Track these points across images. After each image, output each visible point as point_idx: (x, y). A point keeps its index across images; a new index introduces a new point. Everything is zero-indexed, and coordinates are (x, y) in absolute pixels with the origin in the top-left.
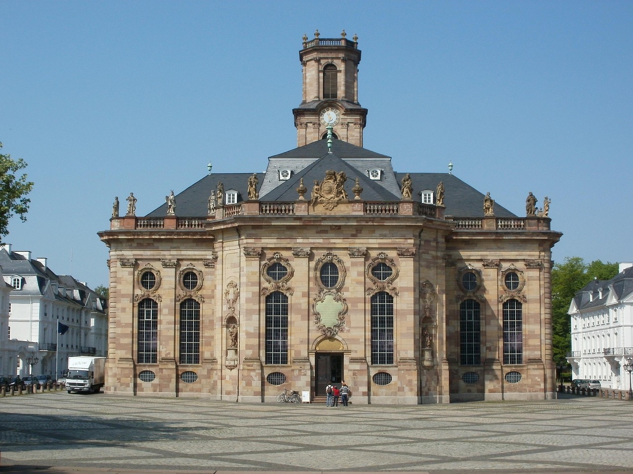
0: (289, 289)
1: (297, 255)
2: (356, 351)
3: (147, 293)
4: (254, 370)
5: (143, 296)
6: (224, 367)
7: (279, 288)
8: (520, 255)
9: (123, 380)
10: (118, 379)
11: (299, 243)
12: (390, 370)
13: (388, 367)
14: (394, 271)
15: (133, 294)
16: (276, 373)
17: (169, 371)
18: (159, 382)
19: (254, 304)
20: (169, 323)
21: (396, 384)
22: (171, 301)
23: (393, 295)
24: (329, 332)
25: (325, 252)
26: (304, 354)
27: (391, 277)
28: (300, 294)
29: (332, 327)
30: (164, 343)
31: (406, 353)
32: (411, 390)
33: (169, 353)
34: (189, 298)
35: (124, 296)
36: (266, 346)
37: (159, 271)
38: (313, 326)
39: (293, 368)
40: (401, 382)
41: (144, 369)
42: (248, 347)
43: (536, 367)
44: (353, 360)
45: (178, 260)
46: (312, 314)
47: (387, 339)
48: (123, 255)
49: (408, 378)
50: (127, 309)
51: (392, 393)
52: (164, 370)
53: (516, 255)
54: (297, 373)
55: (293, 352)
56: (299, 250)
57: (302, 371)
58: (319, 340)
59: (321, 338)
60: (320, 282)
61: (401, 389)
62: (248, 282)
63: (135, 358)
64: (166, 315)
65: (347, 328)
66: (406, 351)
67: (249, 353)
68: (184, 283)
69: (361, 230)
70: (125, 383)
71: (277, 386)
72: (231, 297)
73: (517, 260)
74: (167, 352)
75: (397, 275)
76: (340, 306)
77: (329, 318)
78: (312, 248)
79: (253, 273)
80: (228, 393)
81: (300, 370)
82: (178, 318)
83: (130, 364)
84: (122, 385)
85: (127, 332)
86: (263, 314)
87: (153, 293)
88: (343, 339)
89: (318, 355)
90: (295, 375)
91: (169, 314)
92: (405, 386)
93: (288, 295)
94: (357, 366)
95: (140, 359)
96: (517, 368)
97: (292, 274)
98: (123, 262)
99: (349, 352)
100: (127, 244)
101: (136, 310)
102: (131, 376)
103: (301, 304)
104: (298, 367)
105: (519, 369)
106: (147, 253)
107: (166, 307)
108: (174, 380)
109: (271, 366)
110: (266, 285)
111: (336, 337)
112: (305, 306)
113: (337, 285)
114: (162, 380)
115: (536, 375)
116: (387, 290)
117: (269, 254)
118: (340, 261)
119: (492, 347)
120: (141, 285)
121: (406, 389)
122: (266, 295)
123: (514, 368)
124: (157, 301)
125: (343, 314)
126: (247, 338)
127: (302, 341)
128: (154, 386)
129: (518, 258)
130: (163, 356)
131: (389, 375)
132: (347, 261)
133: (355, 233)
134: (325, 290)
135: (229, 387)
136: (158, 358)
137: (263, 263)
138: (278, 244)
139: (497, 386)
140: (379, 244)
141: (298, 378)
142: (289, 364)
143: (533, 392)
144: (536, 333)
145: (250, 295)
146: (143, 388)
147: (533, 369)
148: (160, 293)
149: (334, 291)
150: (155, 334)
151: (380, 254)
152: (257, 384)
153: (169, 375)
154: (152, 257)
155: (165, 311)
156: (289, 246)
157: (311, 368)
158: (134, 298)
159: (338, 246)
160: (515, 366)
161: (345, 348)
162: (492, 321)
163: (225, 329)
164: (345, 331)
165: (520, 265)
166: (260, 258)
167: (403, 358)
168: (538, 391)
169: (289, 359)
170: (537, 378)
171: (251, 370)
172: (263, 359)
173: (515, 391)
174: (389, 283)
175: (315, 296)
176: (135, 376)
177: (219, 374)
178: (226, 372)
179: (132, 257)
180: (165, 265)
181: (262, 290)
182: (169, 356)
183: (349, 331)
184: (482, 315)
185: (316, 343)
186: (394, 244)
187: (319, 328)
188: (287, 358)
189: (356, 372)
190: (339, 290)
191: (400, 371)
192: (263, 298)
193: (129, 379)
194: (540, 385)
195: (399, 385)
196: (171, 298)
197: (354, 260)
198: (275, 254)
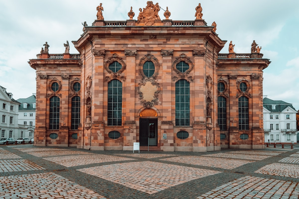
0: (122, 77)
1: (127, 55)
2: (166, 117)
3: (54, 93)
4: (99, 129)
5: (52, 94)
6: (85, 128)
7: (116, 76)
8: (248, 73)
9: (40, 138)
10: (37, 138)
11: (129, 48)
12: (188, 129)
13: (187, 127)
14: (190, 66)
15: (47, 94)
16: (114, 131)
17: (65, 133)
18: (59, 139)
19: (100, 87)
20: (65, 108)
21: (192, 138)
22: (66, 97)
23: (190, 81)
24: (149, 105)
25: (146, 53)
26: (132, 119)
27: (189, 70)
28: (130, 80)
29: (150, 102)
30: (62, 119)
31: (199, 118)
32: (202, 142)
33: (65, 124)
34: (76, 95)
35: (42, 94)
36: (108, 114)
37: (60, 82)
38: (138, 101)
39: (124, 128)
40: (196, 138)
41: (52, 132)
42: (96, 114)
43: (257, 131)
44: (164, 123)
45: (70, 76)
46: (138, 93)
47: (186, 110)
48: (41, 73)
49: (200, 134)
50: (43, 101)
51: (189, 144)
52: (62, 133)
53: (247, 73)
54: (128, 131)
55: (125, 118)
56: (129, 52)
57: (131, 130)
58: (142, 110)
59: (143, 109)
60: (143, 73)
61: (196, 142)
62: (96, 73)
63: (48, 126)
64: (64, 104)
65: (160, 103)
66: (198, 117)
67: (97, 118)
68: (74, 88)
69: (170, 39)
70: (41, 140)
71: (114, 140)
72: (88, 85)
73: (246, 76)
74: (64, 123)
75: (193, 68)
76: (155, 88)
77: (148, 96)
78: (137, 51)
79: (100, 67)
80: (86, 144)
81: (129, 129)
82: (70, 106)
83: (44, 130)
84: (39, 141)
85: (43, 113)
86: (106, 94)
87: (57, 93)
88: (157, 109)
89: (141, 120)
90: (126, 132)
91: (65, 103)
92: (198, 140)
93: (122, 81)
94: (166, 127)
95: (50, 127)
96: (246, 132)
97: (125, 68)
98: (41, 77)
99: (162, 117)
100: (43, 68)
101: (48, 102)
102: (44, 136)
103: (130, 87)
104: (128, 127)
105: (247, 132)
106: (54, 72)
107: (64, 100)
108: (67, 138)
109: (111, 127)
110: (108, 75)
111: (153, 108)
112: (133, 88)
113: (154, 75)
114: (61, 138)
115: (257, 136)
116: (186, 78)
117: (110, 55)
118: (156, 59)
119: (233, 121)
120: (51, 89)
121: (199, 141)
122: (108, 81)
123: (245, 132)
124: (59, 97)
125: (157, 94)
126: (95, 108)
127: (131, 111)
128: (57, 141)
129: (247, 74)
130: (62, 125)
131: (187, 132)
132: (160, 60)
133: (165, 41)
134: (146, 78)
135: (87, 141)
136: (60, 126)
137: (106, 60)
138: (115, 48)
139: (236, 141)
140: (181, 48)
141: (128, 134)
142: (122, 125)
143: (256, 144)
144: (257, 114)
145: (97, 81)
146: (51, 142)
147: (256, 132)
148: (61, 93)
149: (152, 78)
150: (58, 114)
151: (182, 55)
152: (101, 138)
153: (64, 135)
154: (56, 75)
155: (63, 102)
156: (123, 49)
157: (137, 128)
158: (47, 96)
159: (154, 49)
160: (245, 131)
161: (159, 114)
162: (233, 107)
163: (85, 106)
164: (159, 104)
165: (248, 79)
166: (104, 57)
167: (197, 121)
168: (258, 144)
169: (123, 122)
170: (258, 137)
171: (97, 129)
172: (106, 122)
173: (245, 144)
174: (187, 73)
175: (139, 82)
176: (47, 136)
177: (82, 133)
178: (86, 131)
179: (46, 74)
180: (63, 78)
181: (105, 79)
182: (65, 125)
183: (161, 104)
184: (228, 104)
185: (140, 112)
186: (191, 48)
187: (142, 102)
188: (121, 122)
189: (166, 130)
190: (155, 78)
191: (195, 130)
192: (106, 83)
193: (43, 137)
194: (260, 141)
195: (194, 138)
196: (66, 95)
197: (164, 58)
198: (114, 54)
